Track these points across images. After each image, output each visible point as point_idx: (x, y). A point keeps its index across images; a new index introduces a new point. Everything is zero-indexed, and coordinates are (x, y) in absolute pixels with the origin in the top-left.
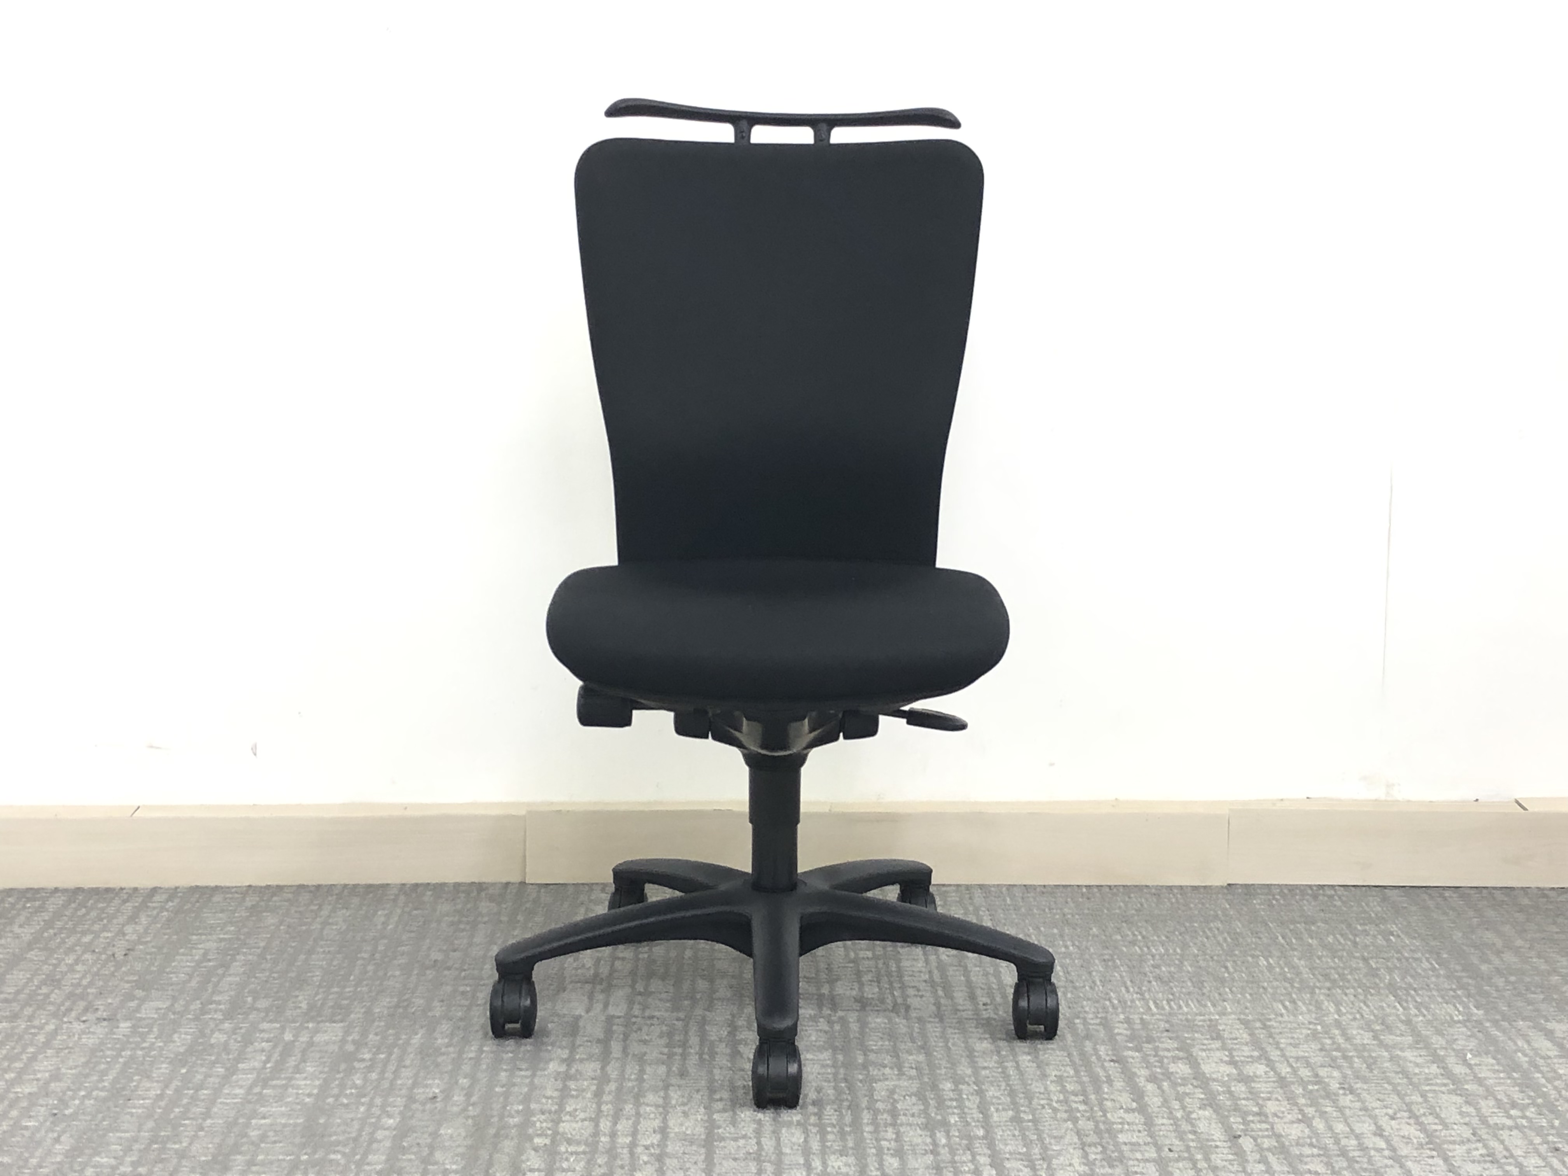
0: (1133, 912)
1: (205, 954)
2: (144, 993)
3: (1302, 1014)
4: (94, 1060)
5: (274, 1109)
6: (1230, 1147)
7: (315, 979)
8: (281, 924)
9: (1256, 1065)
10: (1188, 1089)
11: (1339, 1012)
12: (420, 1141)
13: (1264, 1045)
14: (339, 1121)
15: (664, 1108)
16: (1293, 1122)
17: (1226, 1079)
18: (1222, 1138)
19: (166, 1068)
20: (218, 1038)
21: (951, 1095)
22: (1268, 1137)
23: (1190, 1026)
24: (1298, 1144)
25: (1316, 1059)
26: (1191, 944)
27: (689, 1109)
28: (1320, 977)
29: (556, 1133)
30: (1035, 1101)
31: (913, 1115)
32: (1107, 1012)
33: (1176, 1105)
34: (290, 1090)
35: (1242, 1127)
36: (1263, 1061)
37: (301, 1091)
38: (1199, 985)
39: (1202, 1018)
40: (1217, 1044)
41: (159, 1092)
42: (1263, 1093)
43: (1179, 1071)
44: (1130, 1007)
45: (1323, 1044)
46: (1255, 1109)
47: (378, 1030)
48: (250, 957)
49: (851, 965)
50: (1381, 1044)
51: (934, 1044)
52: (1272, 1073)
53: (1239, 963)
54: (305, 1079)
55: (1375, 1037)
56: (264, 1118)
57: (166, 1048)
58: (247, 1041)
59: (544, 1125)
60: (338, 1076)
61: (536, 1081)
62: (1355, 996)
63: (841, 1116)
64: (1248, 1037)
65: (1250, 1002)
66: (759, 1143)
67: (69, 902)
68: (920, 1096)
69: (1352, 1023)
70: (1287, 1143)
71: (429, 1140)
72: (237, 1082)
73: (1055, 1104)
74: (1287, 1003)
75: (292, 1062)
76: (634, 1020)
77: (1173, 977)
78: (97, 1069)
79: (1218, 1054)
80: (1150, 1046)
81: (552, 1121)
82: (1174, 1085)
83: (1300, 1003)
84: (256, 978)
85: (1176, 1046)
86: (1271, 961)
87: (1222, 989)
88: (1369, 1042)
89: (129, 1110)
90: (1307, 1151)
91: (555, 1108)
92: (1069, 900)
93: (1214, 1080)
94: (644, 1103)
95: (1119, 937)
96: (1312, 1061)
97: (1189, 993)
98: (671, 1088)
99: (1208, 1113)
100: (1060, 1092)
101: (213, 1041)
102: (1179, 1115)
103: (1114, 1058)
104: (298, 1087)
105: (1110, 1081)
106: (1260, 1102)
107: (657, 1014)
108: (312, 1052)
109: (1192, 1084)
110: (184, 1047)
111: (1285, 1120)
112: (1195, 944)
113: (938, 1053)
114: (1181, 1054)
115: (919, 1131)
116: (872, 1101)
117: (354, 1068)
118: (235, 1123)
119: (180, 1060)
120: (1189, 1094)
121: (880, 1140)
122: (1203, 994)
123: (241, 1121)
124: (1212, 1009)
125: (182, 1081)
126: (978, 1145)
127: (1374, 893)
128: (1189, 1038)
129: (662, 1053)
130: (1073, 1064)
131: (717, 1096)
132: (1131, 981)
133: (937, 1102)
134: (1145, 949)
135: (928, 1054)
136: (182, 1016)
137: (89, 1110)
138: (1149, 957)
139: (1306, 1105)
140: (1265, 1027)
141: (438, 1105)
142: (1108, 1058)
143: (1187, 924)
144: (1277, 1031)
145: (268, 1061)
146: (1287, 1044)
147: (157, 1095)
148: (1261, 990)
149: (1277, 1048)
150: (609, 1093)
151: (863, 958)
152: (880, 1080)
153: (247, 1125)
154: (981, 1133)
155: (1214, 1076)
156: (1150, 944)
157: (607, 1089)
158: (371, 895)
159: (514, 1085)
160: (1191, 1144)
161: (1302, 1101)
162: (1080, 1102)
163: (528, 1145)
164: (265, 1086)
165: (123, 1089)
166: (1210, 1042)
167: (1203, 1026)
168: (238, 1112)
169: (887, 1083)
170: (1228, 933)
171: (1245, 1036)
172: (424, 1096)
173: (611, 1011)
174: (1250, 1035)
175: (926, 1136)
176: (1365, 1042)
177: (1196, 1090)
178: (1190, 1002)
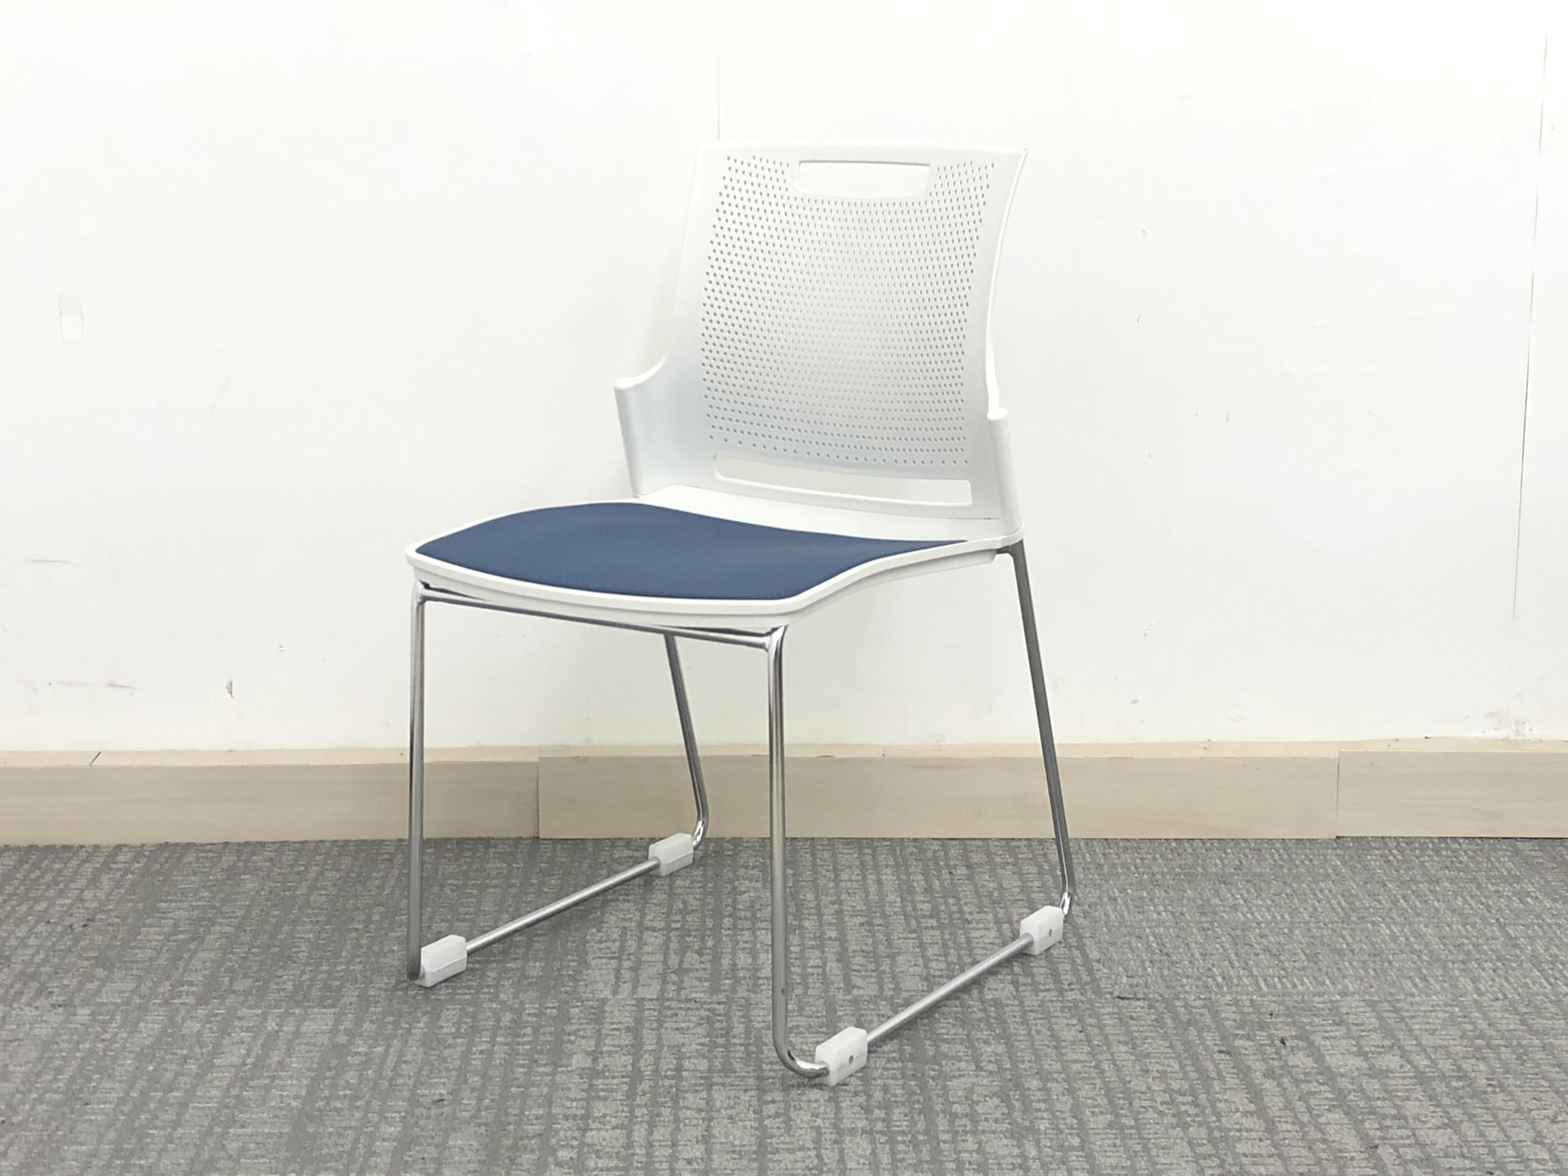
0: (1232, 870)
1: (176, 925)
2: (107, 973)
3: (1436, 993)
4: (46, 1055)
5: (254, 1116)
6: (1367, 1159)
7: (300, 955)
8: (262, 889)
9: (1389, 1057)
10: (1313, 1087)
11: (1477, 990)
12: (426, 1156)
13: (1396, 1033)
14: (331, 1130)
15: (707, 1112)
16: (1439, 1128)
17: (1356, 1074)
18: (1358, 1148)
19: (129, 1065)
20: (192, 1027)
21: (1039, 1095)
22: (1410, 1145)
23: (1310, 1010)
24: (1446, 1156)
25: (1458, 1048)
26: (1302, 910)
27: (738, 1114)
28: (1452, 948)
29: (583, 1144)
30: (1136, 1103)
31: (996, 1121)
32: (1210, 992)
33: (1300, 1106)
34: (274, 1091)
35: (1378, 1133)
36: (1398, 1052)
37: (285, 1093)
38: (1314, 958)
39: (1321, 999)
40: (1343, 1030)
41: (121, 1095)
42: (1398, 1091)
43: (1301, 1066)
44: (1237, 985)
45: (1464, 1032)
46: (1394, 1112)
47: (374, 1017)
48: (227, 929)
49: (914, 935)
50: (1531, 1031)
51: (1015, 1031)
52: (1409, 1067)
53: (1359, 933)
54: (291, 1077)
55: (1523, 1022)
56: (243, 1127)
57: (130, 1040)
58: (225, 1031)
59: (569, 1134)
60: (328, 1074)
61: (558, 1079)
62: (1494, 971)
63: (913, 1123)
64: (1378, 1022)
65: (1375, 978)
66: (819, 1156)
67: (21, 862)
68: (1003, 1096)
69: (1492, 1003)
70: (1433, 1155)
71: (435, 1155)
72: (211, 1082)
73: (1161, 1108)
74: (1418, 980)
75: (275, 1057)
76: (667, 1004)
77: (1283, 950)
78: (51, 1065)
79: (1344, 1042)
80: (1265, 1034)
81: (577, 1129)
82: (1296, 1082)
83: (1432, 981)
84: (233, 953)
85: (1294, 1033)
86: (1395, 930)
87: (1341, 963)
88: (1517, 1027)
89: (86, 1117)
90: (1458, 1163)
91: (580, 1112)
92: (1158, 856)
93: (1342, 1075)
94: (684, 1107)
95: (1217, 901)
96: (1453, 1050)
97: (1304, 969)
98: (714, 1087)
99: (1338, 1116)
100: (1165, 1091)
101: (185, 1031)
102: (1305, 1118)
103: (1224, 1049)
104: (283, 1088)
105: (1221, 1077)
106: (1399, 1103)
107: (694, 995)
108: (298, 1044)
109: (1317, 1081)
110: (153, 1039)
111: (1428, 1125)
112: (1305, 909)
113: (1022, 1045)
114: (1301, 1043)
115: (1005, 1142)
116: (948, 1103)
117: (348, 1065)
118: (210, 1132)
119: (146, 1055)
120: (1316, 1092)
121: (960, 1152)
122: (1320, 970)
123: (217, 1129)
124: (1332, 990)
125: (148, 1081)
126: (1074, 1158)
127: (1504, 847)
128: (1309, 1024)
129: (702, 1044)
130: (1178, 1056)
131: (769, 1098)
132: (1237, 955)
133: (1023, 1104)
134: (1249, 915)
135: (1010, 1046)
136: (148, 1002)
137: (40, 1116)
138: (1255, 925)
139: (1452, 1106)
140: (1395, 1010)
141: (445, 1110)
142: (1217, 1048)
143: (1295, 885)
144: (1409, 1014)
145: (248, 1055)
146: (1420, 1029)
147: (119, 1098)
148: (1386, 964)
149: (1410, 1035)
150: (644, 1095)
151: (926, 928)
152: (955, 1077)
153: (223, 1136)
154: (1076, 1142)
155: (1342, 1070)
156: (1254, 909)
157: (640, 1088)
158: (364, 855)
159: (533, 1085)
160: (1323, 1156)
161: (1446, 1101)
162: (1188, 1103)
163: (551, 1159)
164: (245, 1086)
165: (81, 1090)
166: (1333, 1028)
167: (1323, 1009)
168: (213, 1119)
169: (963, 1080)
170: (1343, 896)
171: (1373, 1020)
172: (429, 1100)
173: (642, 992)
174: (1377, 1019)
175: (1013, 1146)
176: (1512, 1027)
177: (1323, 1088)
178: (1306, 980)
